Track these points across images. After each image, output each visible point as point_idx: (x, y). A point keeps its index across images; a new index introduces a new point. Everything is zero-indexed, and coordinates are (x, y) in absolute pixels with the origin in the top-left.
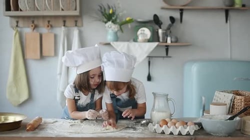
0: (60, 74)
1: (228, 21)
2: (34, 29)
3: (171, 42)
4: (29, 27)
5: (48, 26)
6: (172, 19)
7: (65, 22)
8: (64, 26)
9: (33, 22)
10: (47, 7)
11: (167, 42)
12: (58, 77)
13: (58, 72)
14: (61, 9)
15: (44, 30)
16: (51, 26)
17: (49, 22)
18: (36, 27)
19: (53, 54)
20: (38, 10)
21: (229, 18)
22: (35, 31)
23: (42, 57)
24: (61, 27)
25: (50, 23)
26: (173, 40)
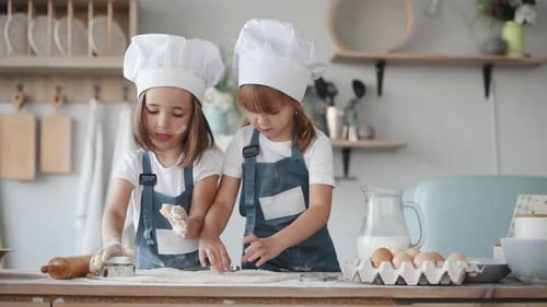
0: (84, 217)
1: (491, 95)
2: (22, 105)
3: (359, 138)
4: (9, 101)
5: (57, 100)
6: (359, 87)
7: (97, 89)
8: (97, 98)
9: (20, 88)
10: (57, 49)
11: (347, 137)
12: (79, 224)
13: (79, 212)
14: (90, 54)
15: (47, 110)
16: (66, 101)
17: (59, 89)
18: (26, 101)
19: (66, 167)
20: (33, 53)
21: (491, 87)
22: (24, 110)
23: (40, 174)
24: (87, 102)
25: (63, 93)
26: (363, 133)
